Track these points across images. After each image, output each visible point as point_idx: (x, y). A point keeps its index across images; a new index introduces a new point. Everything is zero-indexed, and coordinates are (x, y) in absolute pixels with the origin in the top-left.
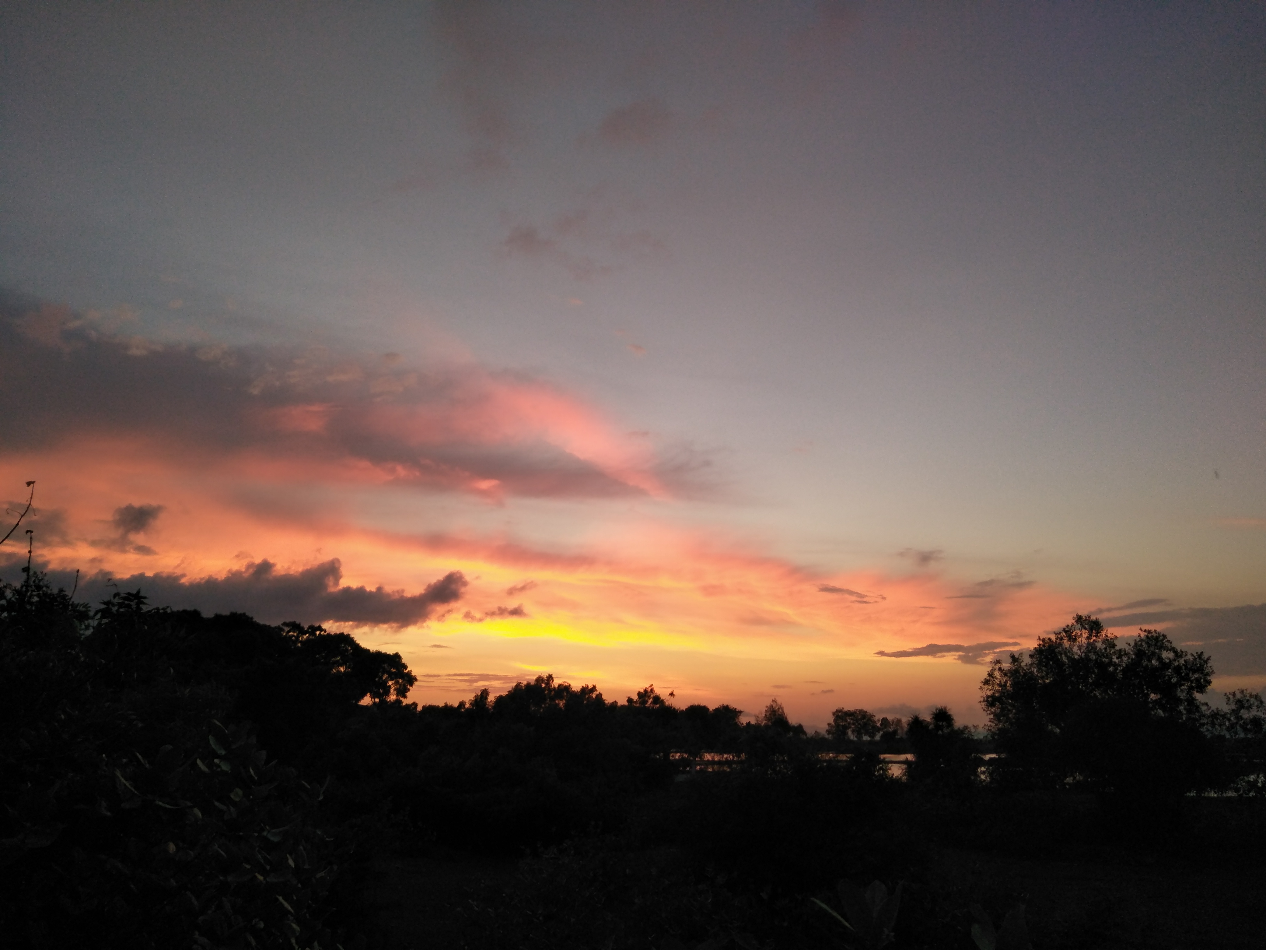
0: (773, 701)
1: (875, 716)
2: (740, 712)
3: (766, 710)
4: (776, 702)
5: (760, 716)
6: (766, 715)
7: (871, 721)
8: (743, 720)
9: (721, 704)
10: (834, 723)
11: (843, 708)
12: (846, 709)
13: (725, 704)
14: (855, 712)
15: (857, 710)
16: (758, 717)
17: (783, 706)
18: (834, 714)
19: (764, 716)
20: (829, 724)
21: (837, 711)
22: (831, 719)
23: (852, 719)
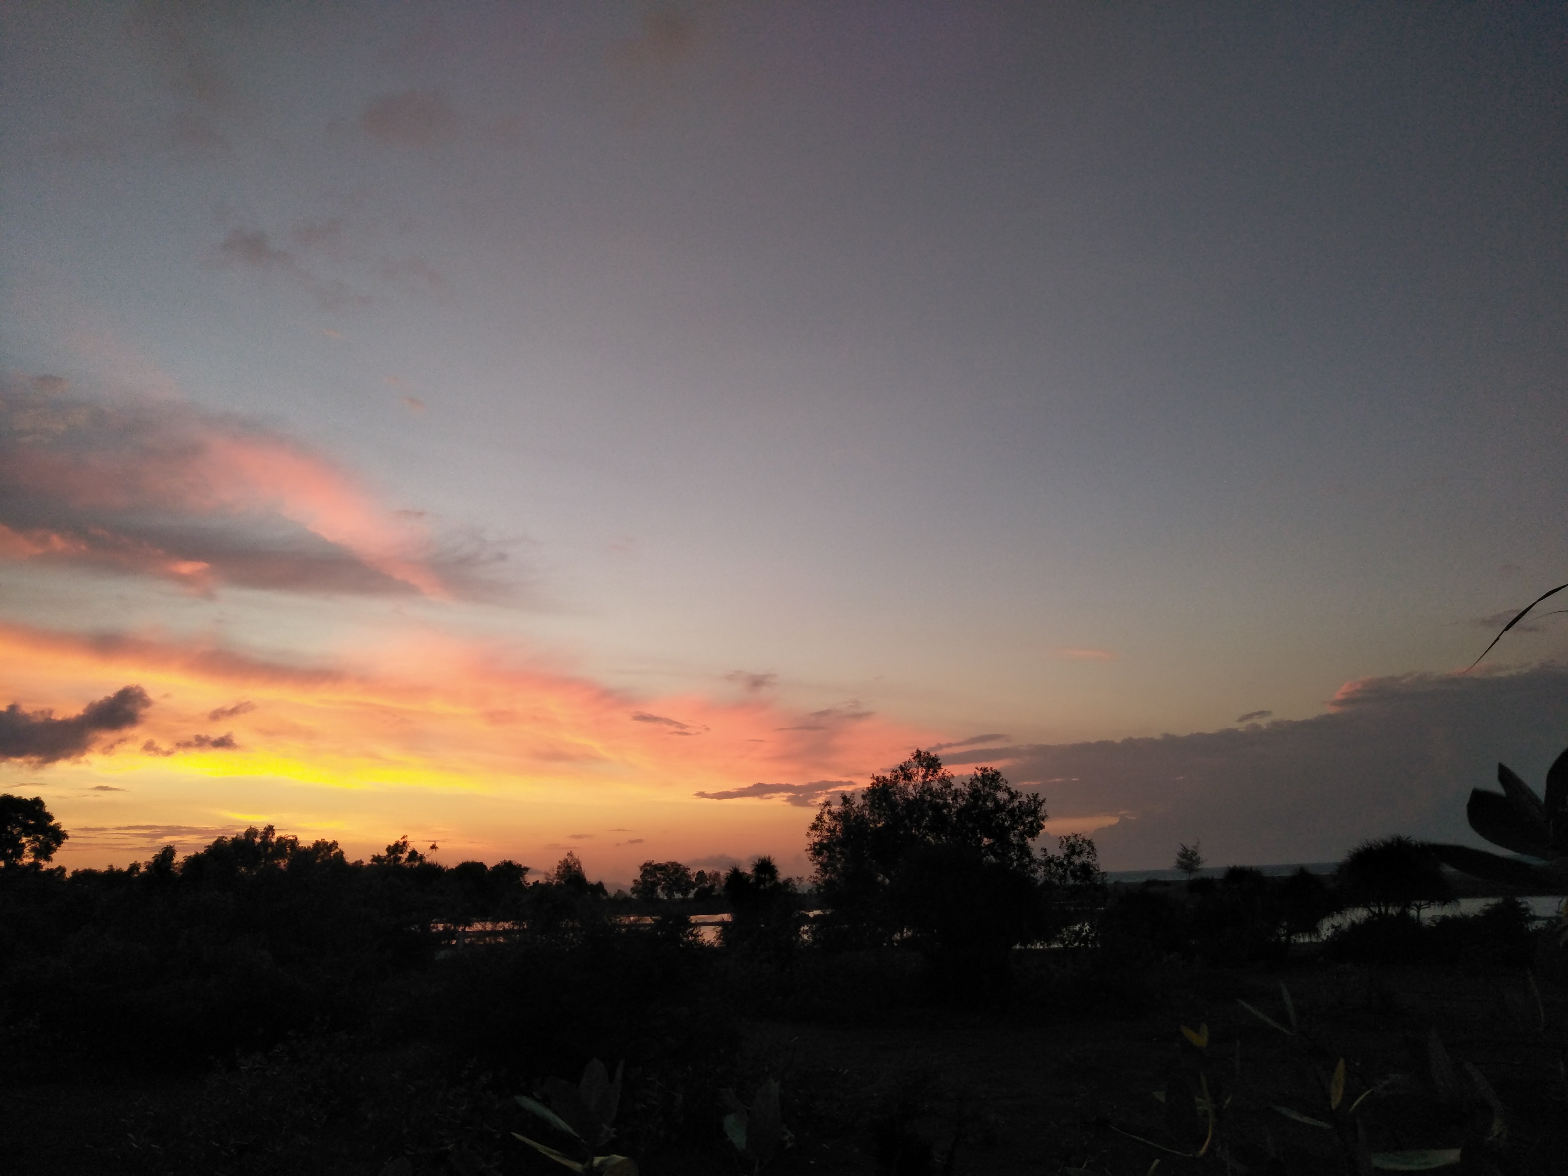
0: (569, 854)
1: (689, 869)
2: (527, 869)
3: (558, 866)
4: (572, 855)
5: (551, 874)
6: (558, 872)
7: (685, 876)
8: (530, 879)
9: (502, 860)
10: (640, 879)
11: (653, 861)
12: (655, 863)
13: (508, 860)
14: (667, 866)
15: (669, 862)
16: (548, 874)
17: (580, 859)
18: (641, 868)
19: (556, 873)
20: (635, 881)
21: (646, 864)
22: (637, 874)
23: (662, 874)
